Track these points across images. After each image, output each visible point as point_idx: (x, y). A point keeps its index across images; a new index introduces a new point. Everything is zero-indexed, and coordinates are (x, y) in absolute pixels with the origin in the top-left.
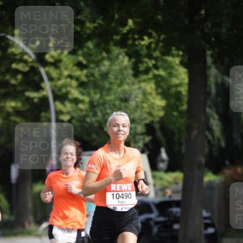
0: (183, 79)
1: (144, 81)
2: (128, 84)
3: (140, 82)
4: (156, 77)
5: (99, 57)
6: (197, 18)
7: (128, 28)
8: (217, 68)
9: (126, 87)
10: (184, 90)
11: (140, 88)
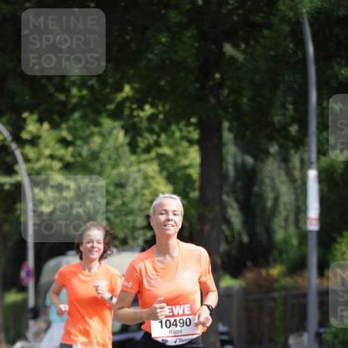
0: (194, 159)
1: (145, 161)
2: (125, 165)
3: (139, 162)
4: (159, 156)
5: (88, 132)
6: (211, 83)
7: (124, 95)
8: (236, 144)
9: (123, 169)
10: (195, 173)
11: (139, 170)
